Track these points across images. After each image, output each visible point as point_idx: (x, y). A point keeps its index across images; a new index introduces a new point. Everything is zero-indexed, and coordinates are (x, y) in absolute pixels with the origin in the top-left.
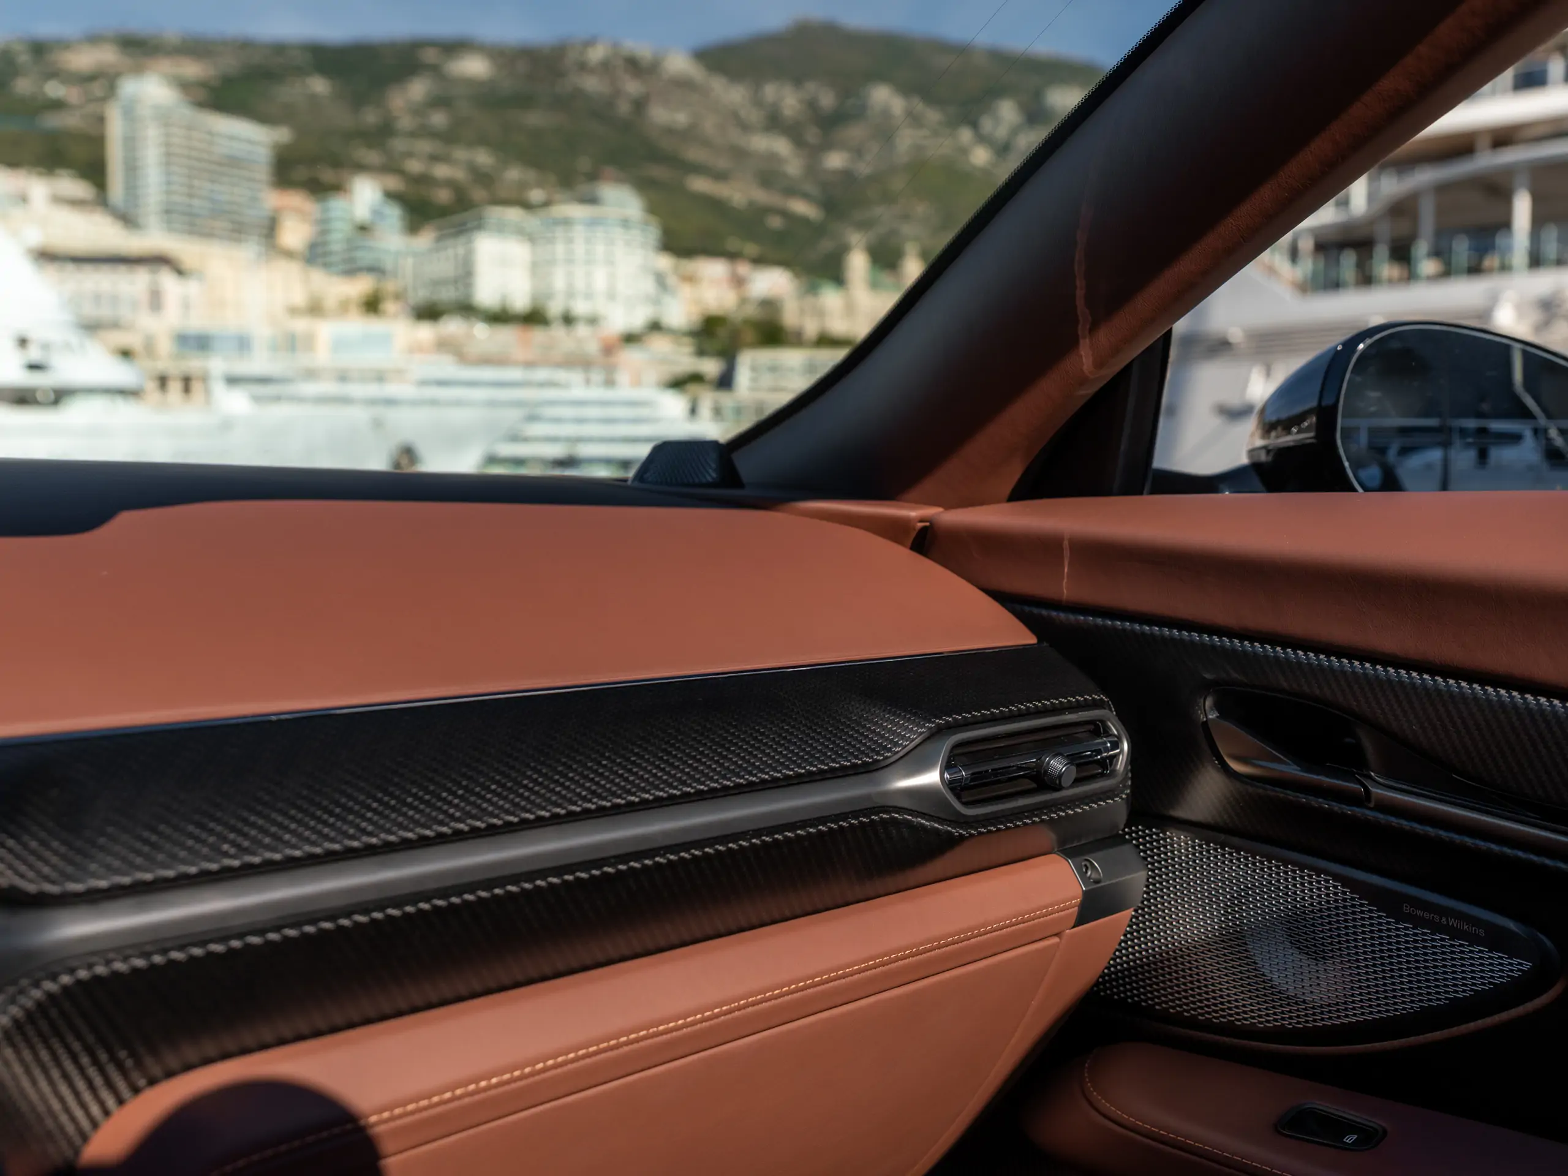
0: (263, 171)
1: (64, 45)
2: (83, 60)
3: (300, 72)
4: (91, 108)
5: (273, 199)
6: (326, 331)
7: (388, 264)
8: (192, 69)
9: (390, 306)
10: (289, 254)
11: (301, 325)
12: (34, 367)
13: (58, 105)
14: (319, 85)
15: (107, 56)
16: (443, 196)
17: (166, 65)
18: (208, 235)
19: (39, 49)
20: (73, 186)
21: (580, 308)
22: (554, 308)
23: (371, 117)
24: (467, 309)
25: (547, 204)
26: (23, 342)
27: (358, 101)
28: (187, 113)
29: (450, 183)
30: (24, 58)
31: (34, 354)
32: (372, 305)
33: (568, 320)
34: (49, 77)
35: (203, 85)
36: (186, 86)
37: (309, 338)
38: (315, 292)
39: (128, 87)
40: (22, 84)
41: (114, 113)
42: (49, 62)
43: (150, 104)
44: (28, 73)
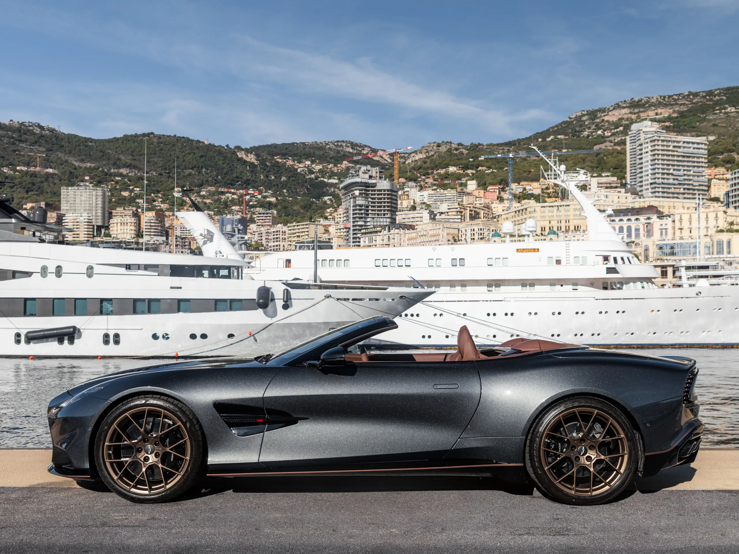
0: (704, 160)
1: (602, 110)
2: (613, 117)
3: (720, 104)
4: (618, 139)
5: (708, 173)
8: (665, 112)
10: (716, 200)
11: (725, 237)
12: (610, 270)
13: (602, 139)
17: (651, 114)
18: (675, 195)
19: (593, 114)
20: (608, 178)
26: (606, 259)
28: (665, 136)
30: (586, 118)
31: (611, 264)
34: (598, 127)
35: (669, 119)
36: (659, 121)
37: (729, 243)
38: (730, 219)
39: (634, 127)
40: (585, 133)
41: (628, 139)
42: (597, 121)
43: (646, 133)
44: (589, 127)
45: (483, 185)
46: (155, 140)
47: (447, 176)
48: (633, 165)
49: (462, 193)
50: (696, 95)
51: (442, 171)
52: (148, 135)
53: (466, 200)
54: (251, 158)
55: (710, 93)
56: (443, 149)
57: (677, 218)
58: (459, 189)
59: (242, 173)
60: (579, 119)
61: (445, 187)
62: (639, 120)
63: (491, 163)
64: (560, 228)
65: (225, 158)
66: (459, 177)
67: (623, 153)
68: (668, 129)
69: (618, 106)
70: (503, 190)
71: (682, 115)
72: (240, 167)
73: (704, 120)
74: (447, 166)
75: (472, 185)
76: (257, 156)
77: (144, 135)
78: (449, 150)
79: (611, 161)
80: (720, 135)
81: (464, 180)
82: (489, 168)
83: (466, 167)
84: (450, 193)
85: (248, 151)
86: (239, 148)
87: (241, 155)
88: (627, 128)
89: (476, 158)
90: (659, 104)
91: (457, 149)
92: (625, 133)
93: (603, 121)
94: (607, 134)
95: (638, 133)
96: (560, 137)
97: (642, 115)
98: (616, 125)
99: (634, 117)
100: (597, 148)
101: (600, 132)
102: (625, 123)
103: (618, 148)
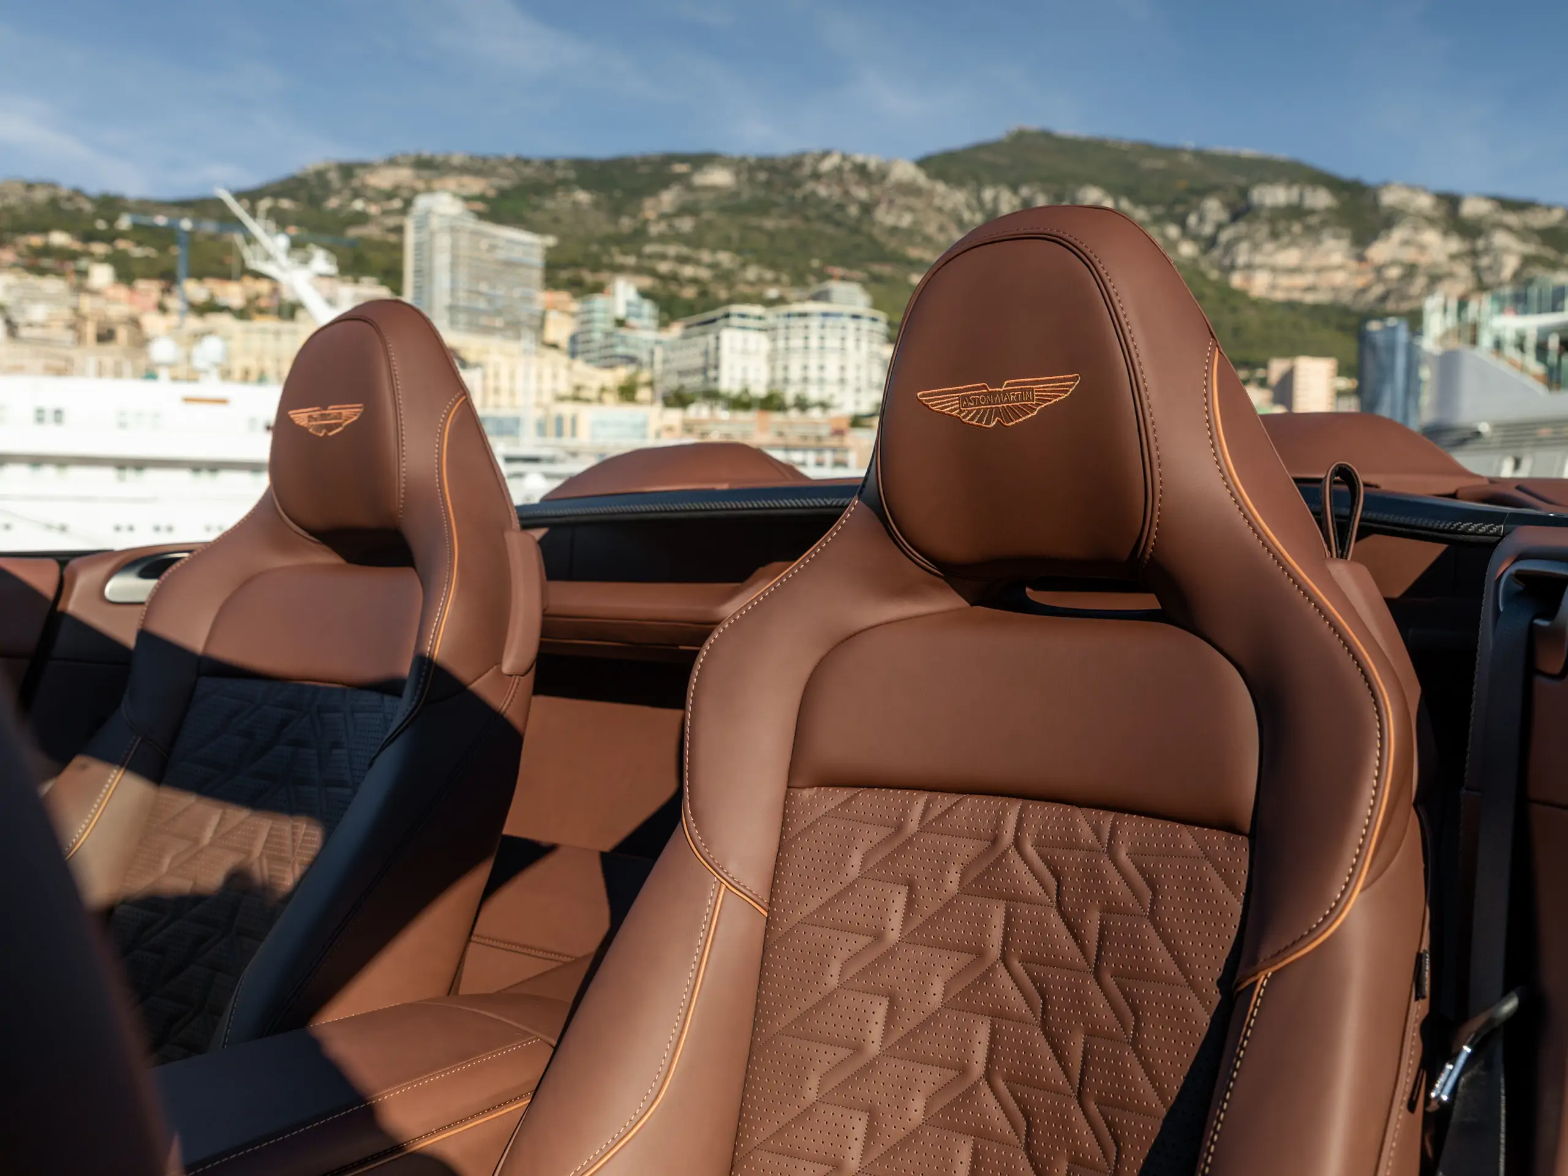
0: (537, 275)
1: (366, 166)
2: (383, 179)
3: (566, 184)
4: (391, 221)
5: (543, 297)
6: (587, 415)
7: (644, 356)
8: (475, 185)
9: (643, 394)
10: (554, 346)
11: (567, 409)
13: (362, 218)
14: (583, 197)
15: (404, 175)
16: (689, 293)
17: (451, 183)
18: (488, 330)
19: (347, 170)
20: (371, 288)
21: (813, 394)
22: (790, 396)
23: (626, 223)
24: (712, 396)
25: (781, 301)
27: (616, 211)
28: (472, 223)
29: (694, 281)
30: (333, 176)
32: (627, 392)
33: (802, 405)
34: (357, 194)
35: (482, 198)
36: (467, 199)
37: (574, 421)
38: (577, 380)
39: (422, 202)
40: (333, 203)
41: (409, 224)
42: (355, 183)
43: (442, 216)
44: (338, 192)
45: (126, 273)
47: (47, 251)
48: (418, 272)
49: (81, 289)
50: (527, 162)
51: (36, 240)
53: (87, 303)
55: (550, 163)
56: (40, 196)
57: (490, 371)
58: (74, 279)
60: (320, 175)
61: (42, 272)
62: (430, 190)
63: (143, 233)
66: (72, 256)
67: (399, 248)
68: (481, 216)
69: (392, 162)
70: (167, 291)
71: (503, 194)
73: (536, 208)
74: (45, 230)
75: (101, 275)
78: (54, 202)
79: (378, 259)
80: (563, 237)
81: (83, 263)
82: (139, 244)
83: (90, 237)
84: (52, 285)
88: (408, 203)
89: (111, 221)
90: (464, 170)
91: (69, 199)
92: (404, 211)
93: (365, 186)
94: (373, 209)
95: (428, 213)
96: (286, 204)
97: (436, 184)
98: (390, 195)
99: (420, 185)
100: (353, 232)
101: (359, 205)
102: (405, 193)
103: (392, 238)
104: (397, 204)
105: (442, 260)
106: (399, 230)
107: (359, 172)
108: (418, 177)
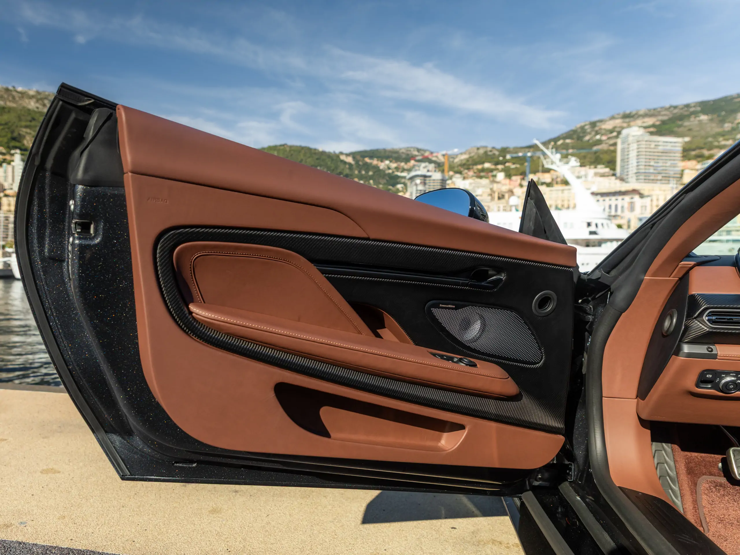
0: (679, 155)
1: (601, 121)
2: (609, 125)
3: (695, 114)
4: (612, 142)
5: (681, 164)
8: (650, 121)
12: (592, 233)
13: (599, 142)
14: (704, 118)
15: (618, 122)
17: (639, 122)
18: (654, 181)
19: (593, 124)
20: (602, 169)
23: (727, 126)
26: (589, 224)
27: (722, 121)
28: (648, 137)
30: (588, 127)
31: (593, 228)
34: (597, 133)
35: (653, 126)
36: (645, 128)
39: (625, 132)
40: (587, 138)
41: (619, 141)
42: (597, 128)
43: (633, 136)
44: (590, 133)
45: (509, 175)
46: (288, 149)
47: (483, 170)
48: (622, 160)
49: (494, 182)
50: (675, 107)
51: (480, 167)
52: (283, 145)
53: (495, 186)
54: (350, 160)
55: (687, 106)
56: (481, 151)
57: (654, 198)
58: (491, 179)
59: (343, 169)
60: (582, 128)
61: (481, 177)
62: (629, 126)
63: (516, 160)
64: (563, 206)
65: (332, 160)
66: (491, 171)
67: (615, 151)
68: (652, 133)
69: (613, 118)
70: (523, 179)
71: (664, 122)
72: (342, 166)
73: (680, 126)
74: (483, 163)
75: (501, 176)
76: (354, 158)
77: (281, 146)
78: (486, 153)
79: (606, 157)
80: (693, 137)
81: (494, 173)
82: (514, 164)
83: (497, 164)
84: (485, 182)
85: (347, 155)
86: (341, 153)
87: (343, 157)
88: (619, 133)
89: (504, 157)
90: (645, 115)
91: (491, 151)
92: (617, 136)
93: (601, 129)
94: (604, 138)
95: (628, 136)
96: (568, 141)
97: (632, 124)
98: (611, 131)
99: (625, 125)
100: (595, 148)
101: (598, 137)
102: (618, 129)
103: (612, 148)
104: (615, 134)
105: (633, 155)
106: (615, 144)
107: (598, 124)
108: (624, 122)
